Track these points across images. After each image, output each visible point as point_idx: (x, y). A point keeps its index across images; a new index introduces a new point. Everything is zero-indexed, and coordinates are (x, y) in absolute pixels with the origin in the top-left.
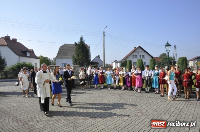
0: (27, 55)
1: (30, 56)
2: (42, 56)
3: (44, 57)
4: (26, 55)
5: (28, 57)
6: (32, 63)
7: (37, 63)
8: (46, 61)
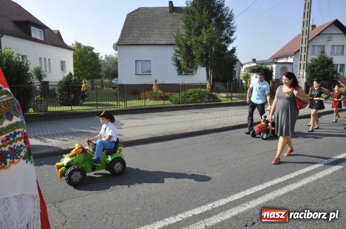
0: (33, 36)
1: (43, 39)
2: (79, 45)
3: (84, 47)
4: (29, 33)
5: (36, 40)
6: (49, 59)
7: (64, 61)
8: (91, 57)
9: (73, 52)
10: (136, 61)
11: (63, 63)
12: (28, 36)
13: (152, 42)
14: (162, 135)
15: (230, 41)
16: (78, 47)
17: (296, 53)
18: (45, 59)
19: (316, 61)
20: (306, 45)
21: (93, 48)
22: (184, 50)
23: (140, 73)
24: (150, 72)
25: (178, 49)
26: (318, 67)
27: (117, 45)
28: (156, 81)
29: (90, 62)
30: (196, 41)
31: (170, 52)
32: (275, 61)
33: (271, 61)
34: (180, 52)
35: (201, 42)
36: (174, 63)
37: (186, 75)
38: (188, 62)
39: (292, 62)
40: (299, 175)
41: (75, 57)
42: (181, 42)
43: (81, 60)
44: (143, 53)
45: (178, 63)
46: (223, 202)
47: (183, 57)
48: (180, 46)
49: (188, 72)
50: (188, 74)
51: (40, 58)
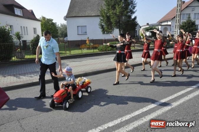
0: (16, 13)
1: (22, 15)
2: (44, 18)
3: (47, 19)
4: (13, 12)
5: (18, 16)
6: (26, 27)
7: (36, 28)
8: (51, 25)
9: (40, 22)
10: (78, 26)
11: (35, 29)
12: (13, 14)
13: (87, 15)
14: (91, 72)
15: (133, 13)
16: (43, 20)
17: (172, 19)
18: (24, 27)
19: (185, 23)
20: (180, 13)
21: (52, 20)
22: (106, 19)
23: (80, 34)
24: (86, 33)
25: (102, 18)
26: (186, 27)
27: (66, 17)
28: (88, 38)
29: (51, 28)
30: (112, 13)
31: (97, 20)
32: (160, 24)
33: (158, 24)
34: (103, 20)
35: (116, 14)
36: (100, 27)
37: (107, 34)
38: (108, 26)
39: (171, 24)
40: (178, 96)
41: (42, 25)
42: (104, 14)
43: (46, 27)
44: (81, 21)
45: (102, 27)
46: (128, 117)
47: (105, 23)
48: (103, 16)
49: (109, 32)
50: (108, 33)
51: (21, 27)
